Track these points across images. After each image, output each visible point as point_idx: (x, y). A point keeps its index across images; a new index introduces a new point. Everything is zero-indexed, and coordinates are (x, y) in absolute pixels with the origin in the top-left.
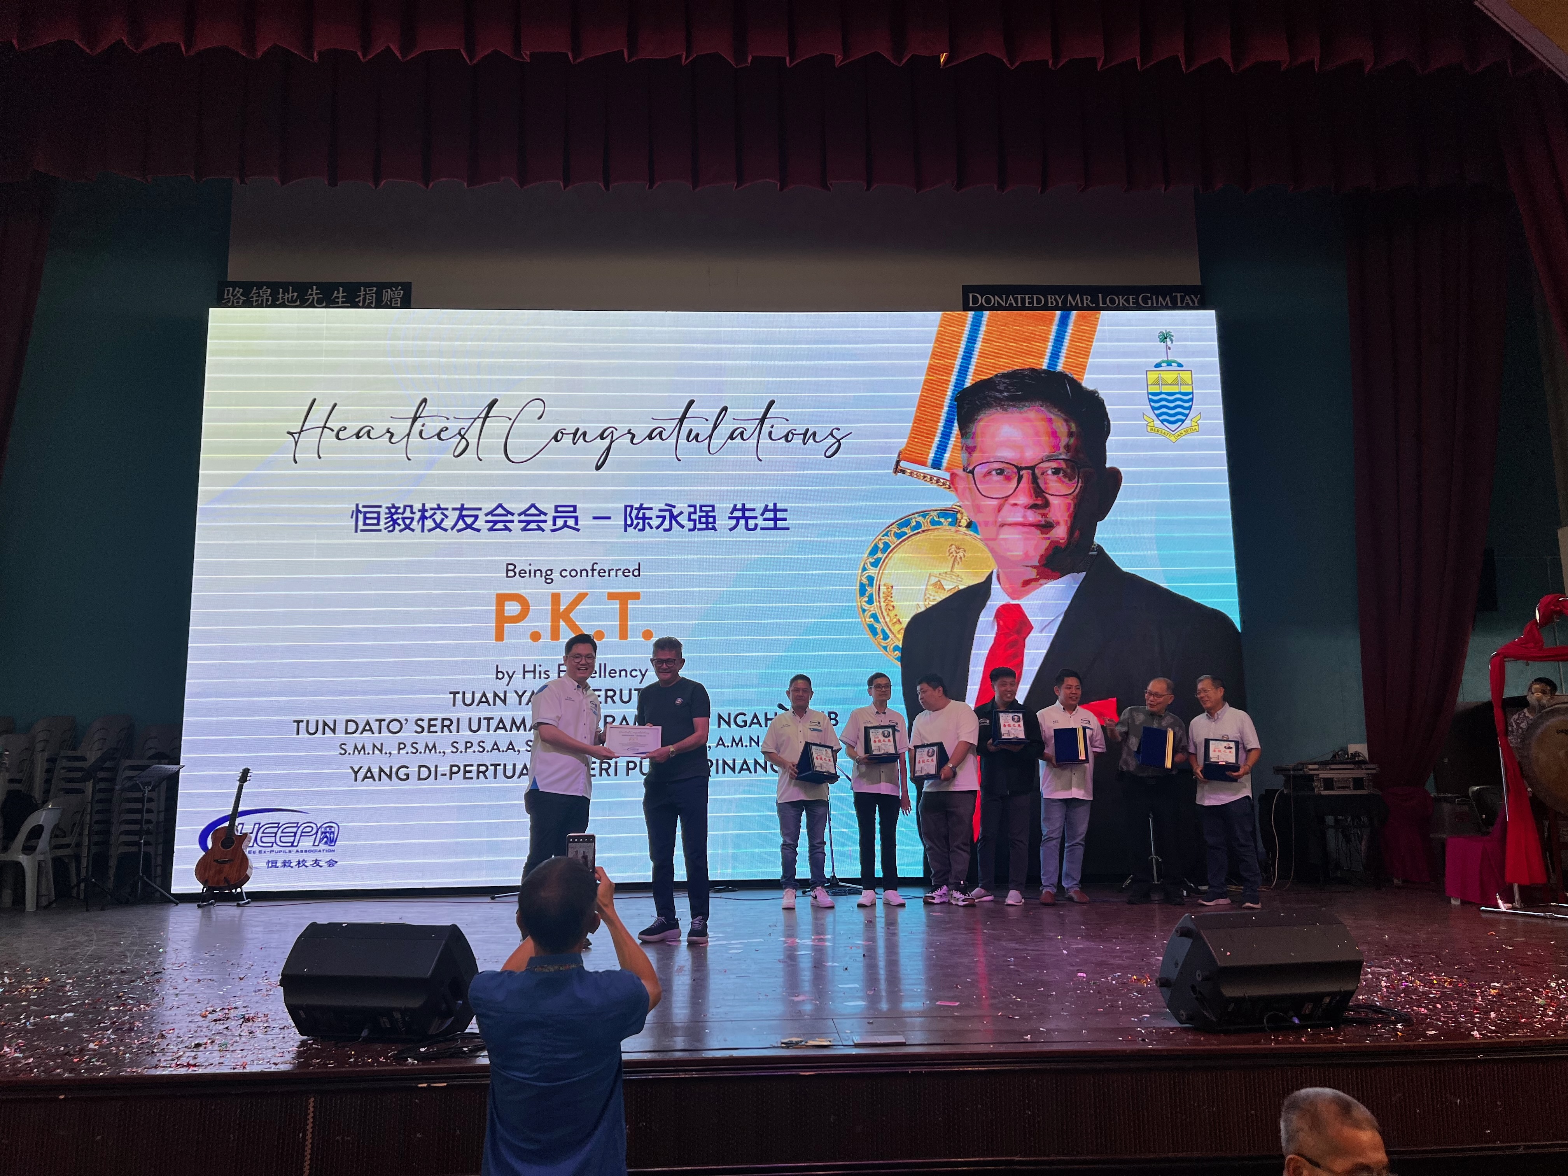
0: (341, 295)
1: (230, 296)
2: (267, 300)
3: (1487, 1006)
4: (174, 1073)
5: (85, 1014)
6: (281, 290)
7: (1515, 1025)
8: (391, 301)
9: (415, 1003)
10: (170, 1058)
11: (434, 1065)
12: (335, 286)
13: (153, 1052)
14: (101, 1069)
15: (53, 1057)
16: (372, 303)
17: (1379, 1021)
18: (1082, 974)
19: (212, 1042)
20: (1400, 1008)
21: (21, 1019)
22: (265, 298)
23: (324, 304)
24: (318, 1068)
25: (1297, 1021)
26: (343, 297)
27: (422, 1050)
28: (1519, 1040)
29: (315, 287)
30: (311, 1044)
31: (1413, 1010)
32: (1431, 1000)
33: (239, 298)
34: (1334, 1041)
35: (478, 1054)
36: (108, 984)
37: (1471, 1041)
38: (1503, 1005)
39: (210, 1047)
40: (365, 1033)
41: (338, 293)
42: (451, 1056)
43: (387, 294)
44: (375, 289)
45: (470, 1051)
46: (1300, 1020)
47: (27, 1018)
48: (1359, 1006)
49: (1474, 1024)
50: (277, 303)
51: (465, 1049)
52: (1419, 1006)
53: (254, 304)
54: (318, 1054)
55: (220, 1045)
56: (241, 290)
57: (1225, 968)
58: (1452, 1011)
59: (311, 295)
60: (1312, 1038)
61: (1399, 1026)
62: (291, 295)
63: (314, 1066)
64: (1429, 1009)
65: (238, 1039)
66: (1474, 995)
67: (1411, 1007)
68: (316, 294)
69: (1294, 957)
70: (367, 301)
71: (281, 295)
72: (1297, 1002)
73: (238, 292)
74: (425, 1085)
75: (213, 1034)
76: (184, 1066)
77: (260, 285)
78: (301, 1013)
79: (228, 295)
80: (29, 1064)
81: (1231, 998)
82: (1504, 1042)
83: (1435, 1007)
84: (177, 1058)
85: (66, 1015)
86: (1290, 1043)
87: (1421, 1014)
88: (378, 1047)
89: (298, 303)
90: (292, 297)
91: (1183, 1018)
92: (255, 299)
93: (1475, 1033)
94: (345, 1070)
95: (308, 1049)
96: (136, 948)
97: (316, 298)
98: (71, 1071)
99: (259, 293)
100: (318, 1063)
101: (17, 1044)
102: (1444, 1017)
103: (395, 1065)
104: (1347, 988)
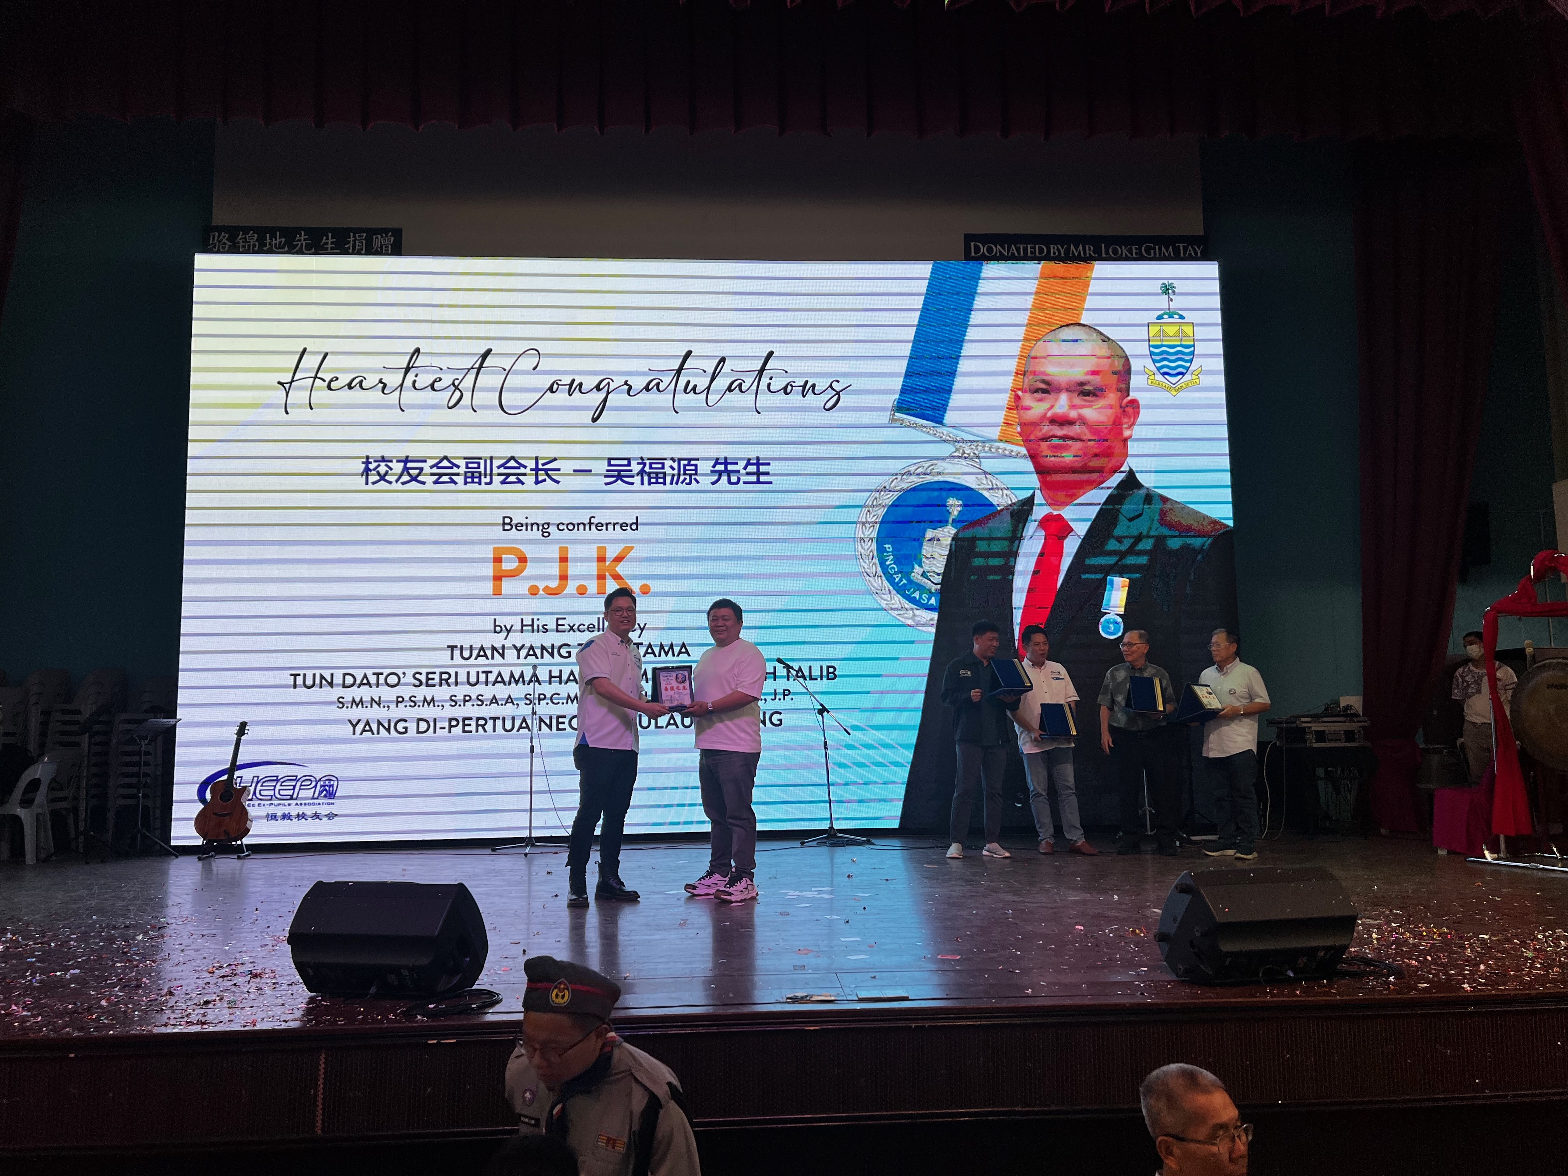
0: (330, 241)
1: (215, 242)
2: (254, 246)
3: (1476, 958)
4: (185, 1030)
5: (92, 970)
6: (268, 235)
7: (1504, 977)
8: (381, 248)
9: (423, 961)
10: (180, 1016)
11: (443, 1022)
12: (324, 231)
13: (162, 1010)
14: (112, 1027)
15: (62, 1015)
16: (362, 250)
17: (1371, 973)
18: (1080, 927)
19: (221, 999)
20: (1391, 960)
21: (28, 976)
22: (252, 244)
23: (313, 250)
24: (328, 1025)
25: (1291, 975)
26: (332, 243)
27: (431, 1006)
28: (1510, 992)
29: (303, 233)
30: (320, 1001)
31: (1404, 962)
32: (1421, 953)
33: (225, 243)
34: (1328, 994)
35: (485, 1010)
36: (113, 939)
37: (1462, 993)
38: (1491, 958)
39: (218, 1004)
40: (373, 990)
41: (327, 239)
42: (460, 1013)
43: (378, 240)
44: (364, 234)
45: (477, 1007)
46: (1294, 973)
47: (33, 975)
48: (1353, 959)
49: (1464, 976)
50: (265, 248)
51: (473, 1006)
52: (1410, 959)
53: (241, 250)
54: (327, 1010)
55: (229, 1002)
56: (227, 235)
57: (1223, 924)
58: (1442, 963)
59: (300, 240)
60: (1305, 991)
61: (1391, 979)
62: (278, 240)
63: (324, 1023)
64: (1419, 962)
65: (246, 995)
66: (1463, 947)
67: (1402, 960)
68: (305, 240)
69: (1289, 913)
70: (357, 248)
71: (268, 241)
72: (1291, 956)
73: (224, 237)
74: (435, 1042)
75: (221, 991)
76: (194, 1024)
77: (246, 230)
78: (310, 971)
79: (213, 240)
80: (39, 1022)
81: (1228, 953)
82: (1494, 995)
83: (1425, 959)
84: (187, 1016)
85: (72, 971)
86: (1286, 996)
87: (1412, 967)
88: (388, 1004)
89: (286, 249)
90: (280, 242)
91: (1181, 972)
92: (241, 244)
93: (1466, 986)
94: (355, 1027)
95: (317, 1006)
96: (138, 902)
97: (304, 244)
98: (81, 1029)
99: (245, 238)
100: (326, 1020)
101: (25, 1002)
102: (1434, 969)
103: (405, 1022)
104: (1341, 942)
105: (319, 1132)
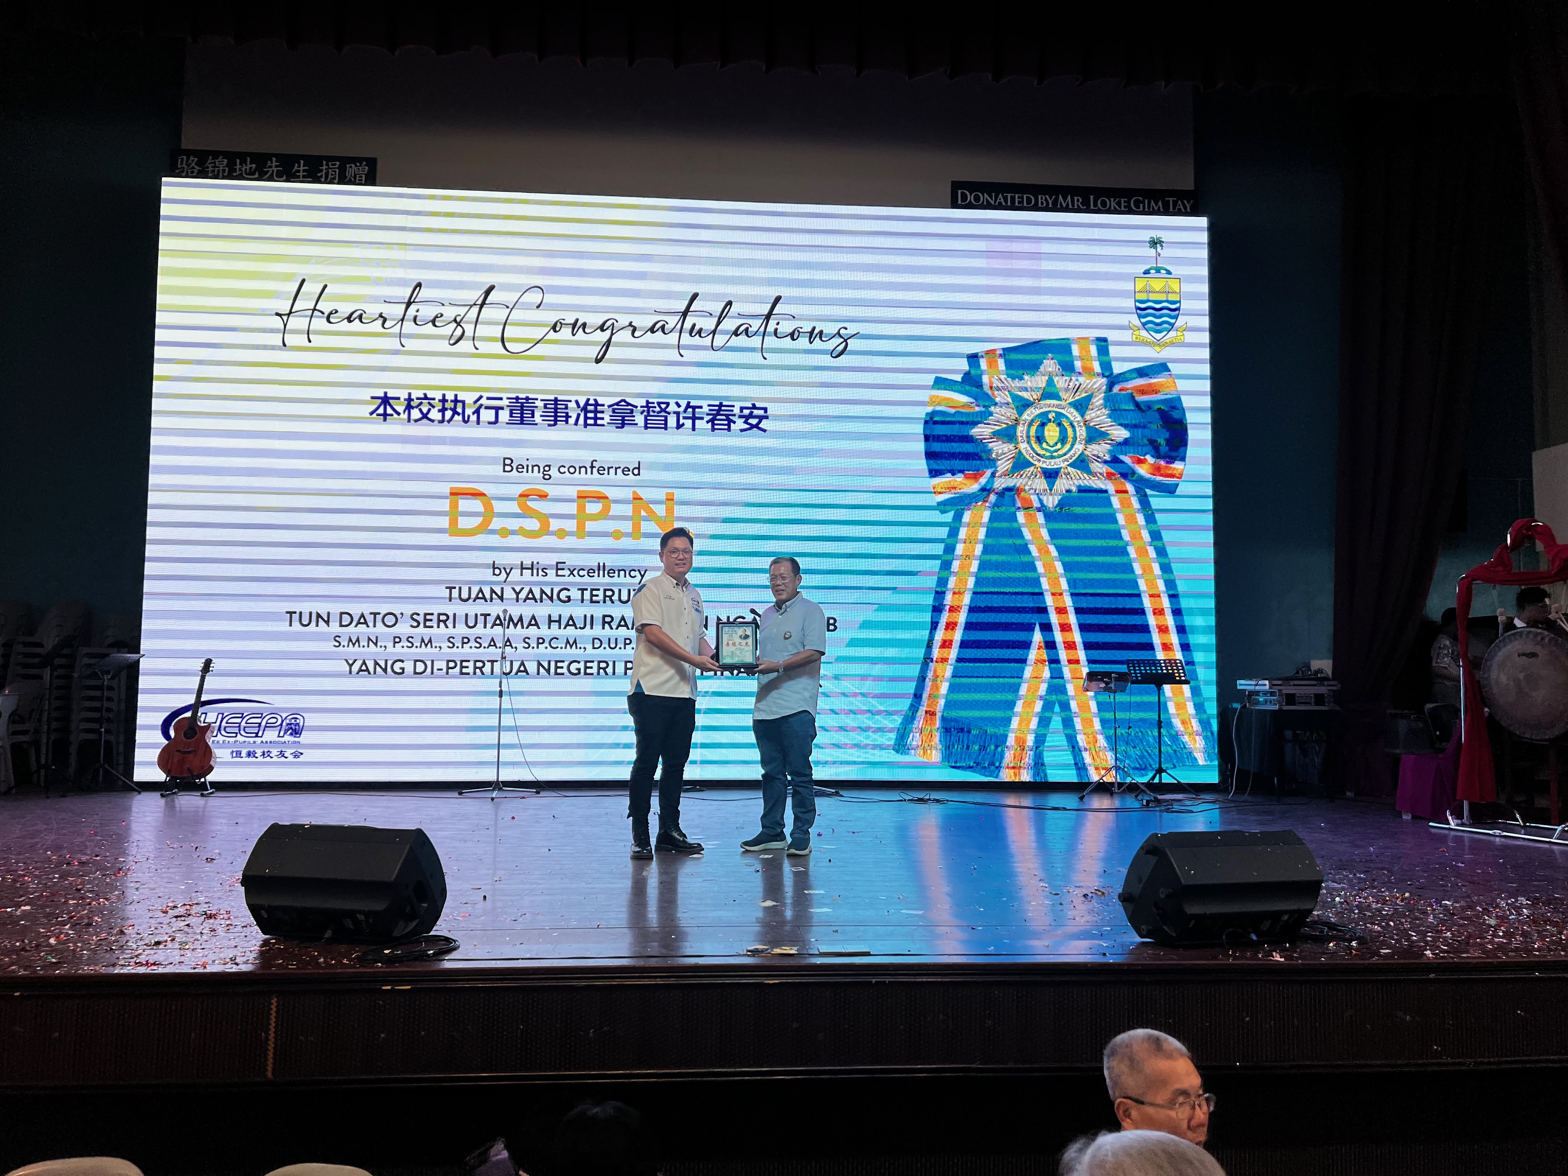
0: (302, 168)
1: (184, 165)
2: (224, 171)
3: (1438, 924)
4: (133, 971)
5: (41, 907)
6: (238, 161)
7: (1466, 945)
8: (355, 177)
9: (378, 906)
10: (129, 956)
11: (398, 968)
12: (296, 159)
13: (112, 949)
14: (57, 966)
16: (335, 178)
17: (1334, 938)
19: (172, 940)
20: (1354, 925)
22: (221, 169)
23: (284, 178)
24: (278, 969)
25: (1254, 938)
26: (304, 171)
27: (387, 952)
28: (1471, 960)
29: (274, 159)
30: (274, 943)
31: (1367, 927)
32: (1384, 918)
33: (193, 168)
34: (1291, 957)
35: (444, 957)
36: (66, 875)
37: (1423, 960)
38: (1453, 925)
39: (170, 945)
40: (327, 934)
41: (299, 166)
42: (416, 959)
43: (351, 169)
44: (338, 163)
45: (436, 954)
46: (1257, 936)
48: (1314, 922)
49: (1427, 942)
50: (234, 174)
51: (430, 952)
52: (1372, 924)
53: (210, 175)
54: (281, 954)
55: (181, 943)
56: (196, 159)
57: (1188, 886)
58: (1404, 929)
59: (271, 167)
61: (1354, 944)
62: (248, 166)
63: (276, 967)
64: (1382, 927)
65: (198, 936)
66: (1425, 913)
67: (1365, 925)
68: (276, 166)
69: (1256, 876)
70: (330, 176)
71: (238, 166)
72: (1255, 919)
73: (193, 161)
74: (390, 987)
75: (173, 931)
76: (142, 965)
77: (215, 154)
78: (264, 913)
79: (181, 164)
81: (1192, 915)
82: (1456, 962)
83: (1388, 924)
84: (137, 956)
85: (23, 908)
86: (1247, 959)
87: (1375, 932)
88: (341, 949)
89: (257, 175)
90: (250, 168)
91: (1145, 934)
92: (210, 169)
93: (1428, 952)
95: (271, 949)
97: (275, 171)
99: (215, 163)
100: (280, 964)
102: (1397, 935)
104: (1304, 906)
105: (271, 1076)
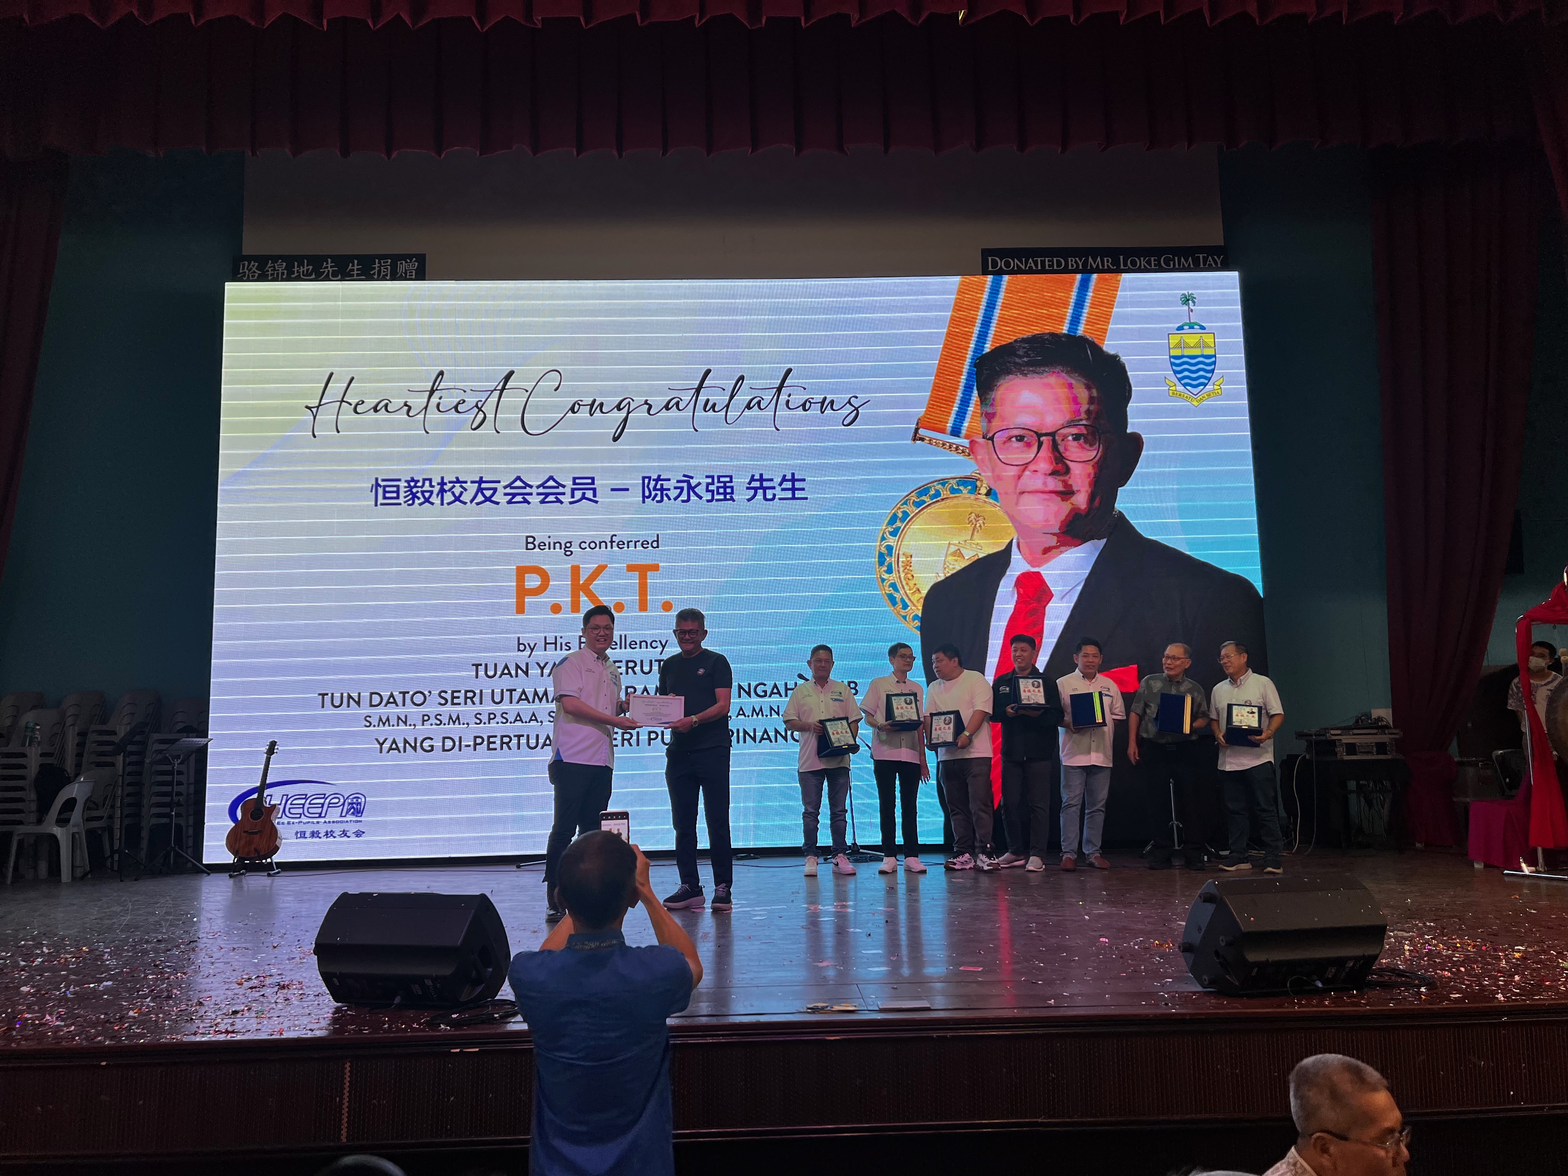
0: (356, 267)
1: (245, 270)
2: (283, 274)
3: (1511, 968)
4: (214, 1039)
5: (123, 982)
6: (296, 264)
7: (1539, 987)
8: (406, 273)
9: (447, 971)
10: (209, 1025)
11: (466, 1031)
12: (350, 258)
13: (192, 1019)
14: (141, 1035)
15: (94, 1025)
16: (387, 275)
17: (1403, 984)
18: (1104, 940)
19: (249, 1009)
20: (1423, 971)
21: (61, 989)
22: (280, 271)
23: (340, 277)
24: (353, 1034)
25: (1320, 985)
26: (358, 270)
27: (454, 1016)
28: (1543, 1002)
29: (329, 260)
30: (346, 1011)
31: (1436, 973)
32: (1455, 964)
33: (255, 272)
34: (1358, 1004)
35: (509, 1020)
36: (145, 952)
37: (1496, 1004)
38: (1526, 968)
39: (246, 1014)
40: (397, 1000)
41: (353, 266)
42: (483, 1022)
43: (402, 266)
44: (390, 261)
45: (501, 1017)
46: (1323, 984)
47: (67, 987)
48: (1382, 970)
49: (1499, 987)
50: (293, 276)
51: (496, 1016)
52: (1442, 970)
53: (270, 278)
54: (352, 1020)
55: (257, 1012)
56: (257, 264)
57: (1249, 933)
58: (1476, 974)
59: (327, 267)
60: (1334, 1001)
61: (1423, 989)
62: (305, 269)
63: (349, 1032)
64: (1452, 972)
65: (274, 1005)
66: (1499, 959)
67: (1434, 971)
68: (331, 267)
69: (1317, 922)
70: (382, 273)
71: (296, 269)
72: (1320, 966)
73: (253, 266)
74: (458, 1050)
75: (250, 1002)
76: (222, 1033)
77: (275, 258)
78: (335, 980)
79: (243, 269)
80: (71, 1031)
81: (1255, 963)
82: (1528, 1005)
83: (1458, 970)
84: (216, 1025)
85: (105, 983)
86: (1313, 1006)
87: (1446, 978)
88: (411, 1014)
89: (313, 276)
90: (308, 270)
91: (1206, 983)
92: (270, 272)
93: (1500, 996)
94: (380, 1035)
95: (343, 1016)
96: (171, 917)
97: (331, 270)
98: (112, 1038)
99: (274, 267)
100: (353, 1029)
101: (59, 1013)
102: (1468, 980)
103: (428, 1031)
104: (1370, 952)
105: (344, 1140)
